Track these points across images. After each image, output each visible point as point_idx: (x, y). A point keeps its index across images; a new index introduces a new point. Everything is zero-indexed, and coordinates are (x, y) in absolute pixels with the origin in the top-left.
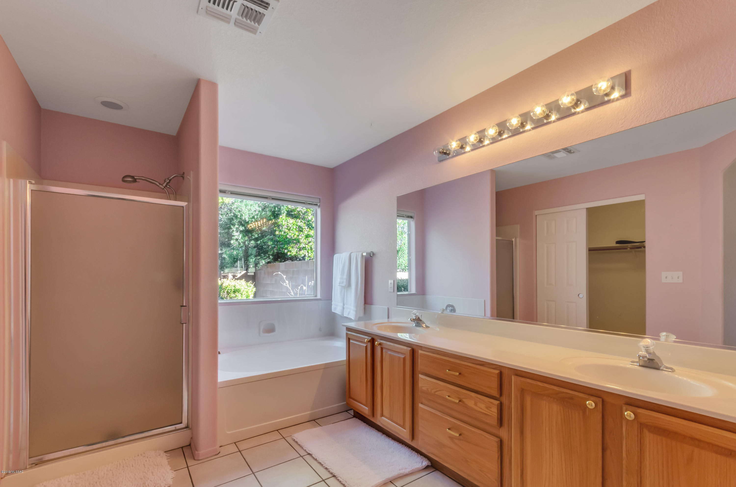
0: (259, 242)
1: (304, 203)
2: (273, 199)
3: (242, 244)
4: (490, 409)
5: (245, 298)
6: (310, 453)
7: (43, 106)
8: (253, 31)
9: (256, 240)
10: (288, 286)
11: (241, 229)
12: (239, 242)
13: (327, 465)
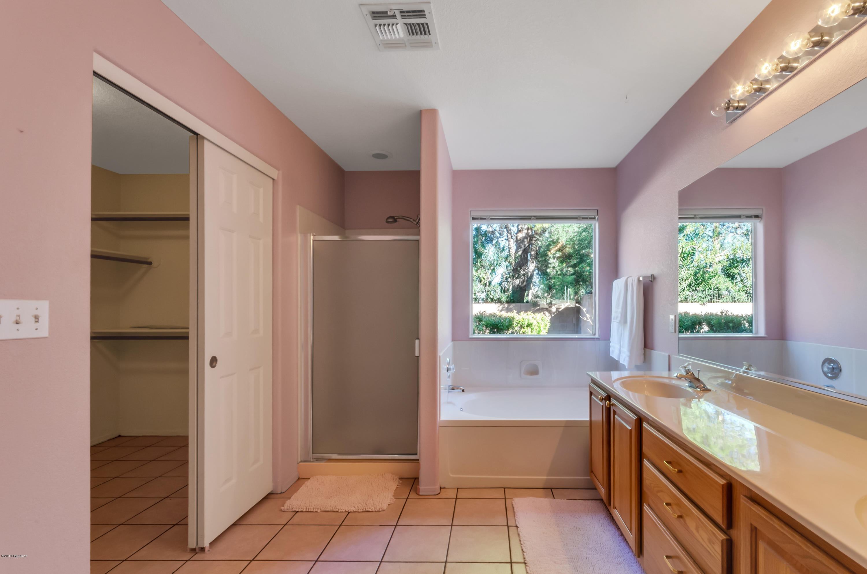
0: (577, 269)
1: (577, 218)
2: (537, 218)
3: (559, 272)
4: (713, 545)
5: (536, 334)
6: (518, 526)
7: (346, 169)
8: (428, 45)
9: (574, 266)
10: (590, 321)
11: (558, 255)
12: (556, 270)
13: (524, 547)
